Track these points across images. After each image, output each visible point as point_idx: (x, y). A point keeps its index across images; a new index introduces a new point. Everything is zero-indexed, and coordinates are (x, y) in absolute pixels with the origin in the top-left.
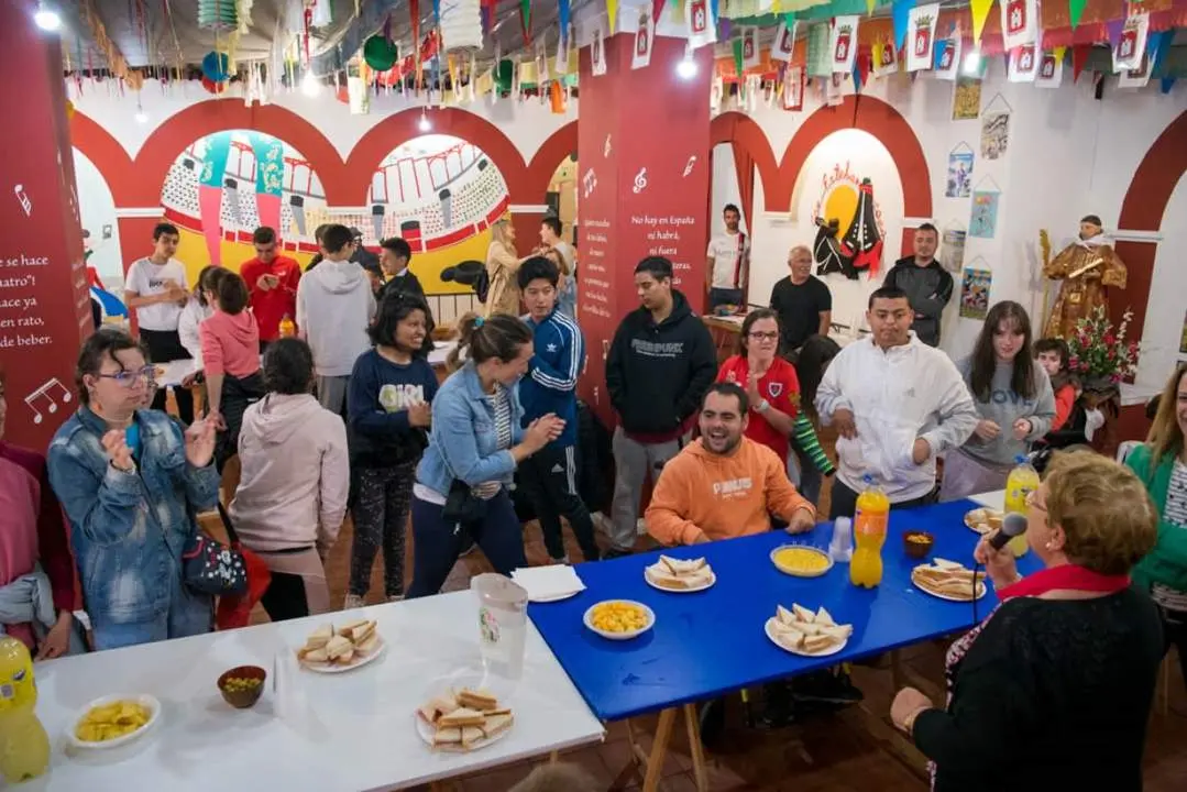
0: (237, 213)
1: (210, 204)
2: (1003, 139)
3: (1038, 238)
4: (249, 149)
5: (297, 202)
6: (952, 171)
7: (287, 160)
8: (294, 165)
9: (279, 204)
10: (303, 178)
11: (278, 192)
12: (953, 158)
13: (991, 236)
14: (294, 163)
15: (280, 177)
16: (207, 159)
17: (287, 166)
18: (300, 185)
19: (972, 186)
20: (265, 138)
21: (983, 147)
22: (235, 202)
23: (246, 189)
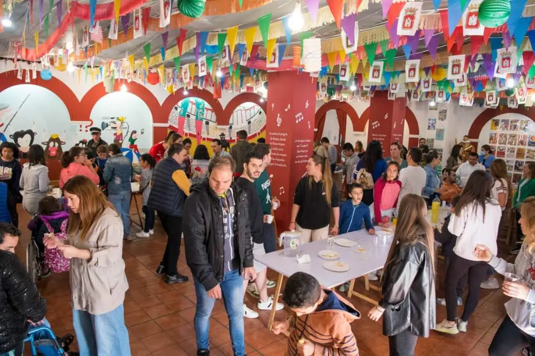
0: (189, 126)
1: (181, 123)
2: (445, 116)
3: (455, 140)
4: (194, 104)
5: (207, 123)
6: (429, 123)
7: (206, 108)
8: (207, 110)
9: (202, 124)
10: (210, 115)
11: (202, 120)
12: (429, 120)
13: (442, 140)
14: (207, 109)
15: (203, 114)
16: (182, 107)
17: (205, 110)
18: (209, 118)
19: (436, 127)
20: (200, 100)
21: (439, 117)
22: (189, 122)
23: (193, 118)
